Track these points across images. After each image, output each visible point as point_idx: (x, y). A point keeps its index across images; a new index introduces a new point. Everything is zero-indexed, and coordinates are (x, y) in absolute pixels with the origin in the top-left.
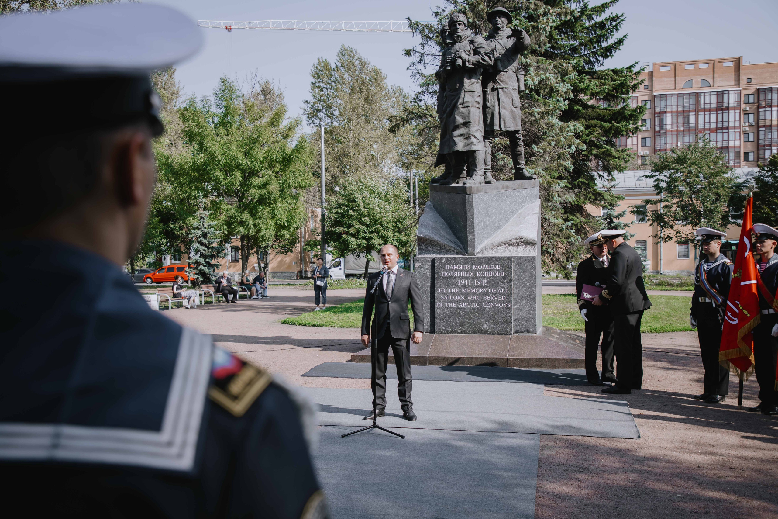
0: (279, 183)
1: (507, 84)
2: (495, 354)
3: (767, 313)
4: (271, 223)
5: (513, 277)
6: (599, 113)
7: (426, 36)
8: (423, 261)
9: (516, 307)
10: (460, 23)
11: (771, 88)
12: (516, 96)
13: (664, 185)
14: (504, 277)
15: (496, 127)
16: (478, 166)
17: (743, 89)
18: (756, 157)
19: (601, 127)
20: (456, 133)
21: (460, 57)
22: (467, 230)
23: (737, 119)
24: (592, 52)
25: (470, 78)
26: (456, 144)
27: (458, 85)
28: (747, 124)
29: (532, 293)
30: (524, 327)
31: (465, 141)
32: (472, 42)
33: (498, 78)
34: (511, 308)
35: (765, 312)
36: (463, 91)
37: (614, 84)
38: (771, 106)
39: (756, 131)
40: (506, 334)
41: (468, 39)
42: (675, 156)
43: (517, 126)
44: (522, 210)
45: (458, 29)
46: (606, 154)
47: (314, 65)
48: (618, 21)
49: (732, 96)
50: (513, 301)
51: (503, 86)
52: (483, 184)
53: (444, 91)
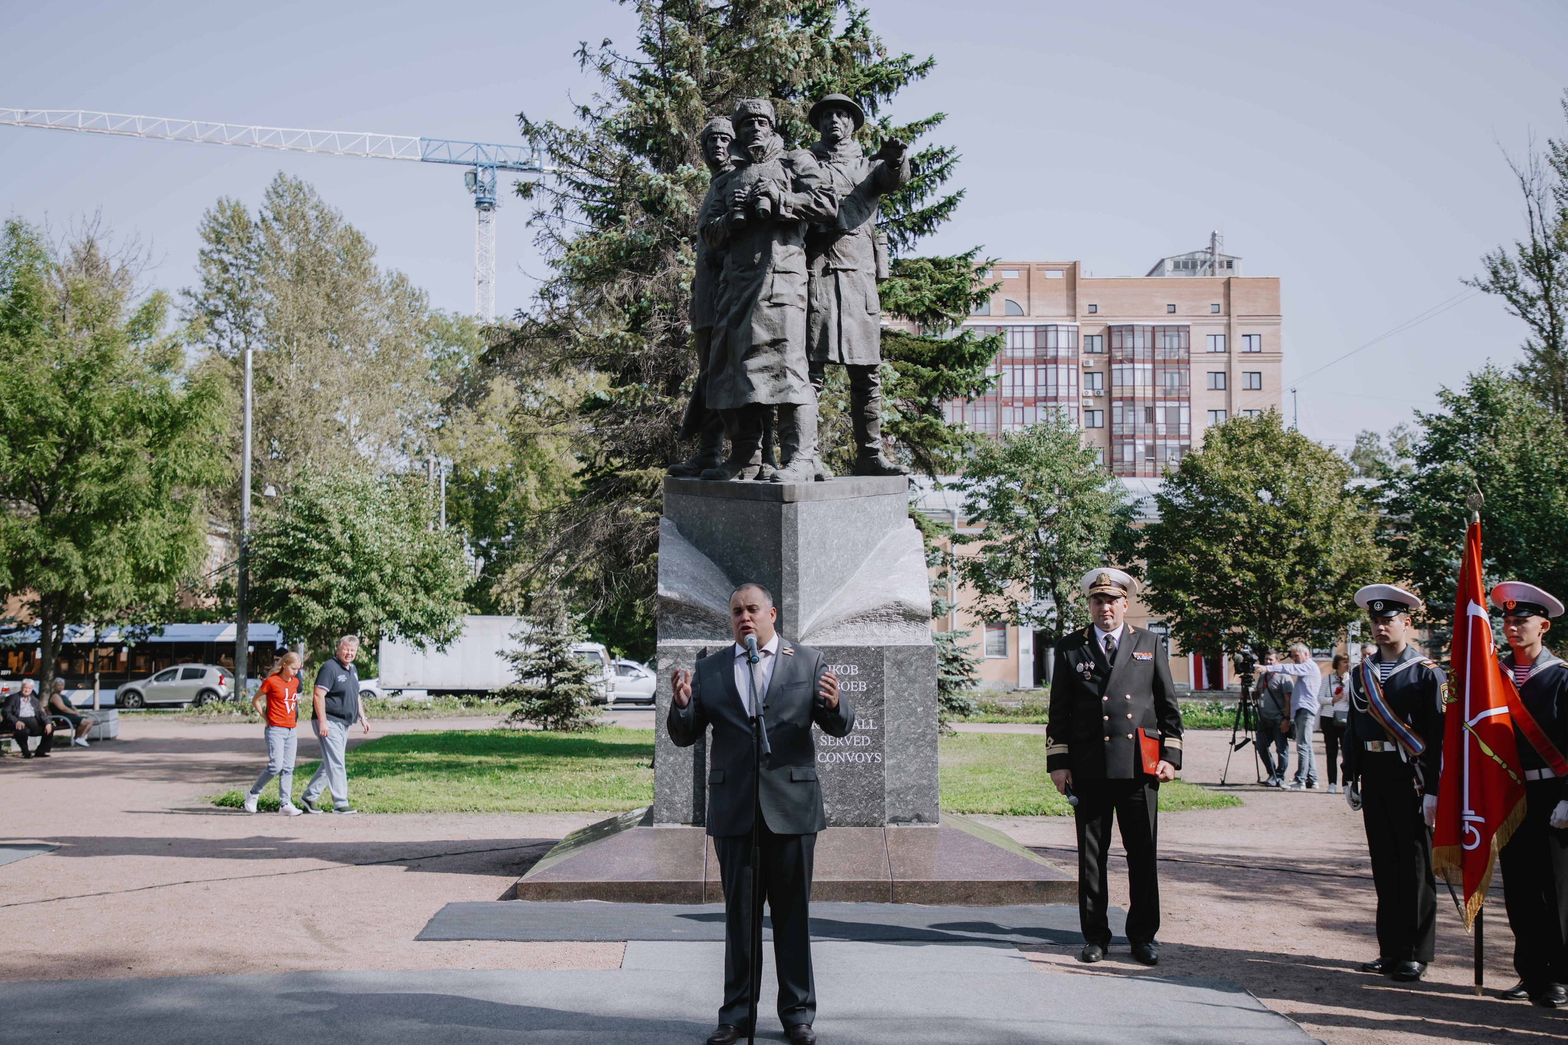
0: (151, 470)
1: (855, 260)
2: (862, 873)
3: (1538, 778)
4: (124, 566)
5: (888, 693)
6: (910, 346)
7: (561, 156)
8: (678, 655)
9: (892, 762)
10: (762, 118)
11: (1133, 326)
12: (873, 290)
13: (983, 504)
14: (867, 694)
15: (833, 356)
16: (802, 439)
17: (1083, 325)
18: (1107, 457)
19: (917, 377)
20: (753, 363)
21: (767, 194)
22: (780, 585)
23: (1073, 381)
24: (892, 220)
25: (785, 243)
26: (753, 389)
27: (758, 256)
28: (1090, 393)
29: (929, 731)
30: (910, 807)
31: (773, 382)
32: (788, 163)
33: (838, 247)
34: (882, 765)
35: (1533, 775)
36: (770, 271)
37: (939, 290)
38: (1132, 361)
39: (1106, 408)
40: (872, 825)
41: (778, 156)
42: (1008, 447)
43: (873, 355)
44: (882, 542)
45: (757, 131)
46: (928, 432)
47: (208, 212)
48: (945, 161)
49: (1063, 336)
50: (887, 749)
51: (847, 265)
52: (812, 481)
53: (719, 267)
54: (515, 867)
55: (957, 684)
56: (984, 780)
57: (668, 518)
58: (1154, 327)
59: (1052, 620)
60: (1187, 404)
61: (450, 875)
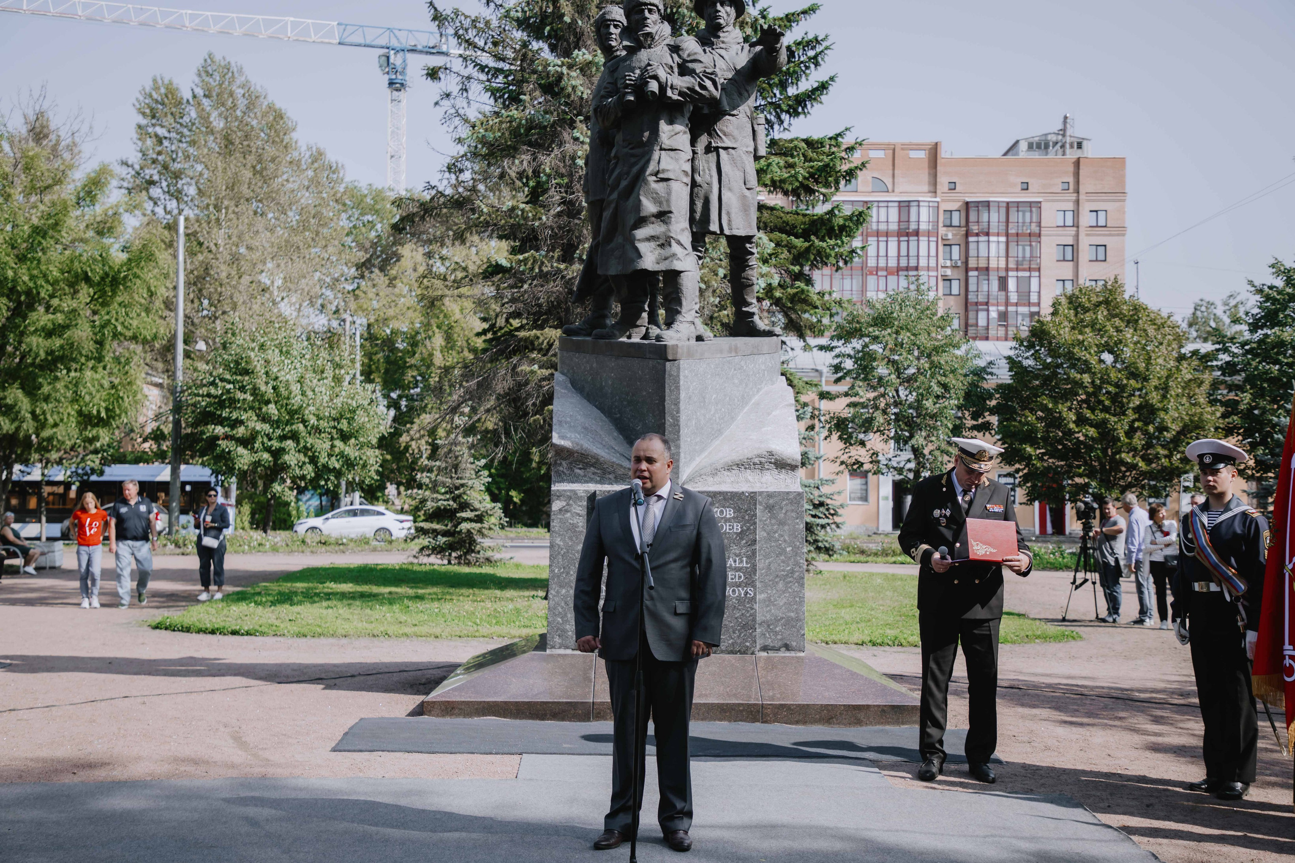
0: (94, 327)
1: (735, 139)
2: (735, 695)
5: (760, 534)
6: (784, 219)
7: (467, 41)
8: (570, 498)
9: (763, 596)
10: (651, 7)
11: (988, 202)
12: (751, 167)
13: (849, 364)
14: (741, 535)
15: (714, 227)
16: (684, 303)
17: (943, 200)
18: (963, 322)
19: (790, 247)
20: (640, 233)
21: (655, 77)
23: (933, 253)
24: (771, 103)
25: (671, 122)
26: (640, 256)
27: (647, 134)
28: (948, 263)
29: (797, 569)
30: (779, 637)
31: (659, 250)
32: (675, 49)
33: (719, 126)
34: (753, 599)
36: (657, 148)
37: (812, 167)
38: (987, 234)
39: (963, 278)
40: (745, 653)
41: (668, 41)
42: (871, 312)
43: (750, 226)
44: (757, 397)
45: (646, 18)
46: (800, 298)
47: (144, 89)
48: (819, 49)
49: (924, 212)
50: (758, 584)
51: (728, 143)
52: (693, 341)
53: (611, 145)
54: (421, 687)
55: (823, 527)
56: (846, 614)
57: (563, 373)
58: (1008, 203)
59: (910, 470)
60: (1037, 274)
61: (364, 693)
